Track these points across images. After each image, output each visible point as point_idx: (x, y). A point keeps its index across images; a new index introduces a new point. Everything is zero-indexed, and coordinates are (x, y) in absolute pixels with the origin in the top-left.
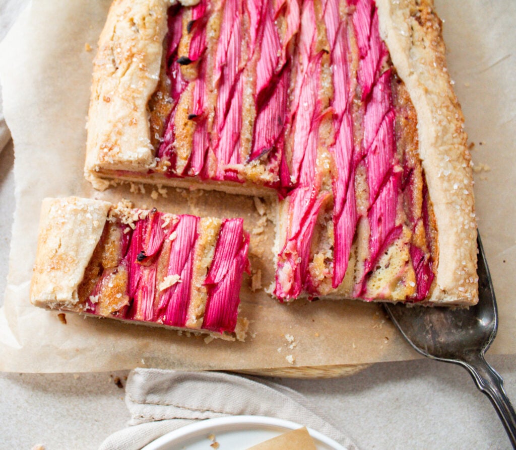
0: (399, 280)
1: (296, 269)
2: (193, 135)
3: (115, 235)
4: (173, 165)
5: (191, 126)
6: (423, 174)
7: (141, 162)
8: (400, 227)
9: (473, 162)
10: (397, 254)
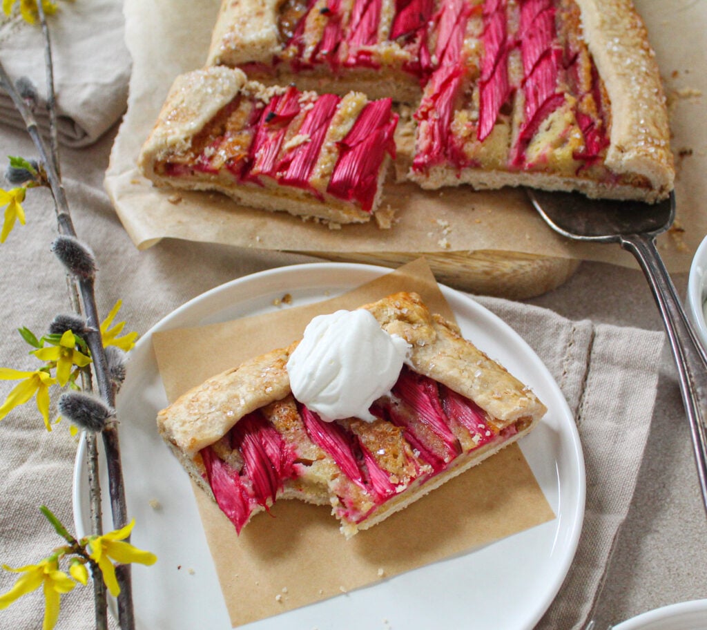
0: (563, 141)
1: (434, 125)
2: (325, 28)
3: (246, 107)
4: (300, 54)
5: (323, 21)
6: (591, 59)
7: (265, 45)
8: (561, 95)
9: (653, 49)
10: (560, 118)
